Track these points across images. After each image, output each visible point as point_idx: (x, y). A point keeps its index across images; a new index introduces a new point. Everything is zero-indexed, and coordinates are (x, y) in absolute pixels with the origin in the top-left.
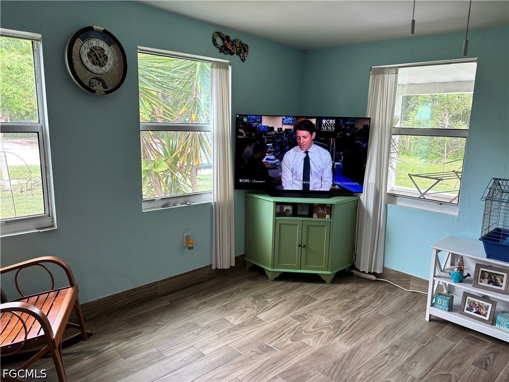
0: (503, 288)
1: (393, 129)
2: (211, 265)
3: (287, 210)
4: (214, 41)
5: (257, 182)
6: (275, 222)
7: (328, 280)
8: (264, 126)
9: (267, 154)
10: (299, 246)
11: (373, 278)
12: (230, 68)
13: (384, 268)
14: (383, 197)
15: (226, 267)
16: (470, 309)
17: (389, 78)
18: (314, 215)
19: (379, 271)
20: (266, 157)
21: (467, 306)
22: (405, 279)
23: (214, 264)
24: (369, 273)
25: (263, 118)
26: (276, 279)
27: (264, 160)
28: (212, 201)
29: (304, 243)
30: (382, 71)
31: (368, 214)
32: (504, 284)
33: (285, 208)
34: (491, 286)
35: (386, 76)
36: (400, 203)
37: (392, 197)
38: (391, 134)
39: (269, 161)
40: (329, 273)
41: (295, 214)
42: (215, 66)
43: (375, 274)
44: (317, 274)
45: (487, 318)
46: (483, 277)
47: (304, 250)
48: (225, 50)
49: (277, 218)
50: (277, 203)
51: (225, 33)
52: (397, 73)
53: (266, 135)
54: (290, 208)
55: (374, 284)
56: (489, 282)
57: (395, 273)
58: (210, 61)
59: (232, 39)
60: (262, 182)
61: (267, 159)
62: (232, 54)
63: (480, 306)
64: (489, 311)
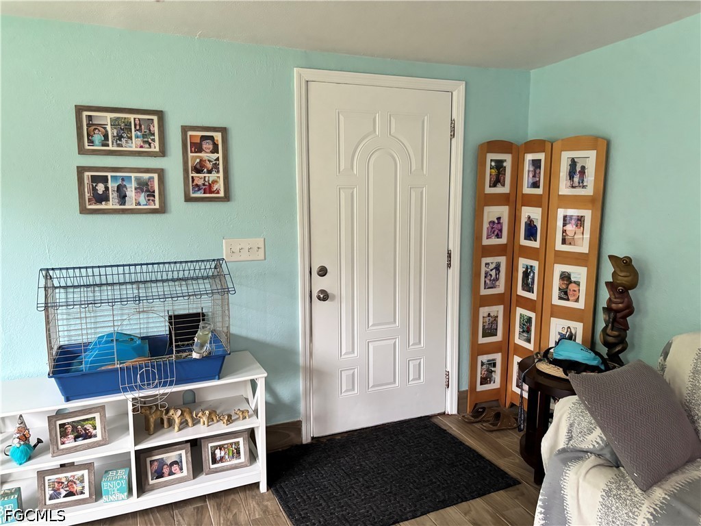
16: (54, 495)
64: (86, 484)
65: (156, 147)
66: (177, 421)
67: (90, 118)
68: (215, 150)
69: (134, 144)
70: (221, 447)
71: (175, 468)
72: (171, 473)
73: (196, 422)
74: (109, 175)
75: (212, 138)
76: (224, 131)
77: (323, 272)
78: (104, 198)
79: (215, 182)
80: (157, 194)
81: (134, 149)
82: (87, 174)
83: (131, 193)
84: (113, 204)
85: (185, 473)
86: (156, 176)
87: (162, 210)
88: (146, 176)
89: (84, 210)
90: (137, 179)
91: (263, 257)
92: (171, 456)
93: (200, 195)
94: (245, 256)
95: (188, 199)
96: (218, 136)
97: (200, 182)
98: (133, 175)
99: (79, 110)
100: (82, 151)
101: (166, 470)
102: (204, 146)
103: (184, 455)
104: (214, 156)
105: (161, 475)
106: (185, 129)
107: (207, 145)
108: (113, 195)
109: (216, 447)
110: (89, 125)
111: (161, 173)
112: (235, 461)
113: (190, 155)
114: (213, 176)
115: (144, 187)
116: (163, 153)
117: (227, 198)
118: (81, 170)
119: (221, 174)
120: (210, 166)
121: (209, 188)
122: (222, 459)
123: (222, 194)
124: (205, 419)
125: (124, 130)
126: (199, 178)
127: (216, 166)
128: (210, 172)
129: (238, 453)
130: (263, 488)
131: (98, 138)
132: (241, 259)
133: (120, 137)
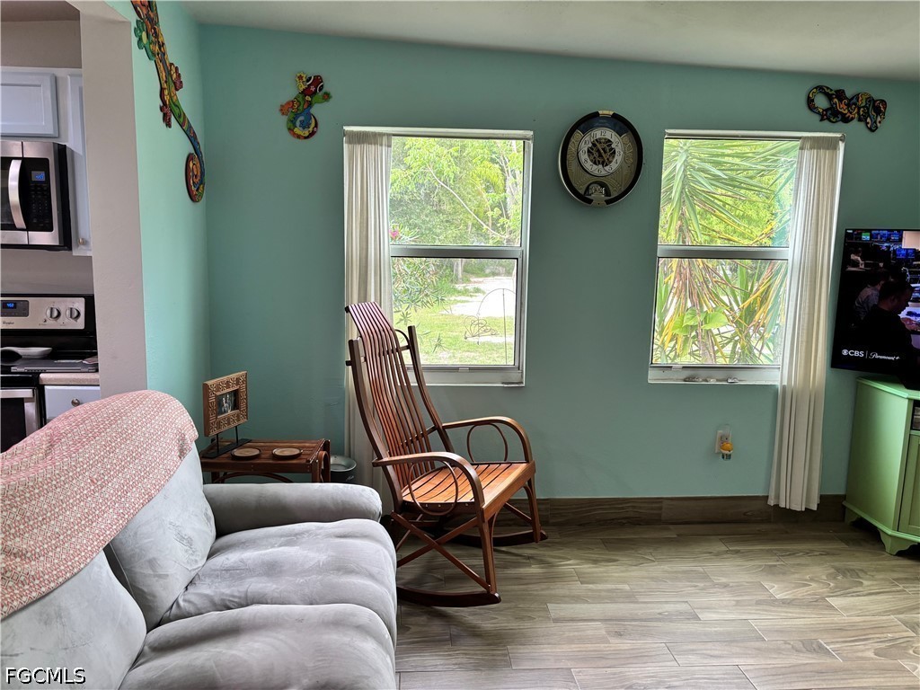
2: (767, 497)
4: (810, 103)
5: (881, 357)
6: (909, 440)
8: (907, 249)
9: (909, 303)
12: (842, 145)
15: (798, 505)
20: (907, 309)
23: (772, 495)
25: (906, 234)
26: (901, 554)
27: (903, 315)
28: (777, 383)
39: (913, 318)
42: (808, 145)
48: (832, 115)
49: (914, 432)
50: (917, 403)
51: (834, 86)
53: (909, 266)
58: (800, 138)
59: (849, 94)
60: (893, 359)
61: (910, 313)
62: (846, 120)
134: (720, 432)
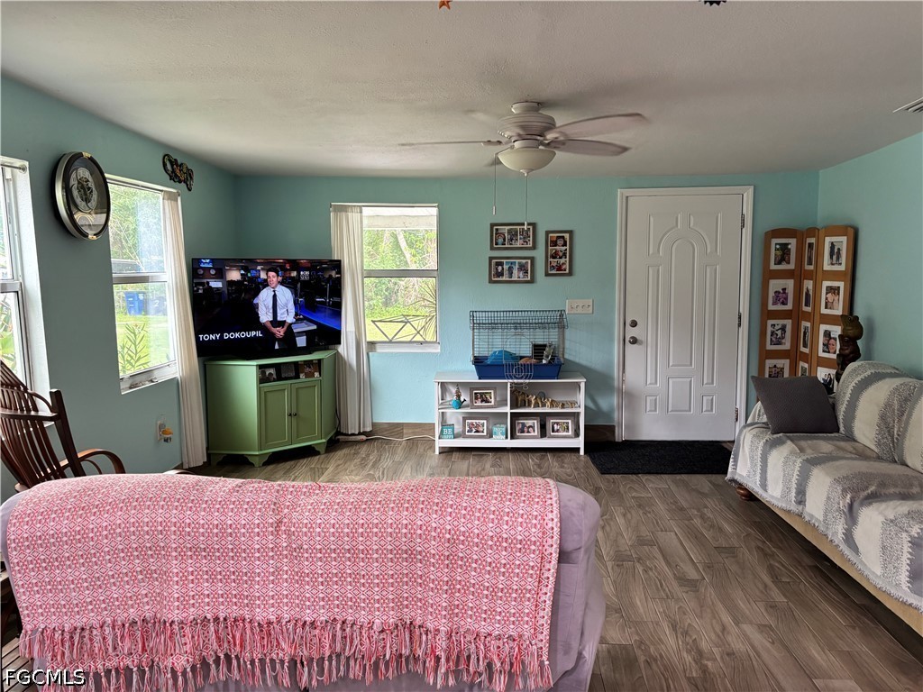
0: (492, 403)
1: (365, 272)
3: (270, 374)
4: (165, 165)
6: (259, 390)
7: (322, 450)
10: (290, 415)
11: (364, 437)
12: (179, 199)
13: (374, 425)
14: (364, 346)
16: (470, 431)
17: (353, 216)
18: (302, 376)
19: (368, 429)
21: (467, 428)
22: (397, 429)
23: (185, 460)
24: (360, 434)
26: (267, 463)
28: (178, 376)
29: (294, 411)
30: (344, 209)
31: (350, 366)
32: (493, 400)
33: (268, 372)
34: (484, 404)
35: (350, 214)
36: (379, 349)
37: (372, 344)
38: (363, 277)
40: (324, 441)
41: (279, 378)
42: (166, 197)
43: (364, 433)
44: (310, 446)
45: (485, 434)
46: (476, 398)
47: (294, 419)
48: (174, 177)
49: (262, 385)
50: (261, 367)
51: (174, 156)
52: (361, 212)
54: (272, 371)
55: (367, 443)
56: (482, 401)
57: (386, 426)
58: (162, 191)
59: (179, 162)
62: (180, 182)
63: (478, 425)
64: (485, 427)
65: (530, 244)
66: (533, 402)
67: (497, 230)
68: (565, 245)
69: (519, 244)
70: (558, 423)
71: (531, 429)
72: (528, 432)
73: (544, 405)
74: (505, 261)
75: (563, 237)
76: (571, 232)
77: (634, 324)
78: (501, 274)
79: (563, 264)
80: (529, 272)
81: (518, 246)
82: (494, 261)
83: (515, 272)
84: (505, 278)
85: (536, 433)
86: (529, 261)
87: (532, 281)
88: (524, 261)
89: (491, 281)
90: (519, 263)
91: (591, 311)
92: (529, 422)
93: (554, 272)
94: (580, 310)
95: (547, 275)
96: (567, 236)
97: (555, 264)
98: (517, 261)
99: (492, 225)
100: (492, 248)
101: (526, 429)
102: (558, 242)
103: (535, 423)
104: (564, 248)
105: (523, 432)
106: (547, 233)
107: (560, 242)
108: (506, 272)
109: (555, 423)
110: (496, 234)
111: (532, 259)
112: (565, 434)
113: (550, 248)
114: (562, 261)
115: (522, 268)
116: (534, 247)
117: (570, 274)
118: (491, 259)
119: (567, 259)
120: (561, 254)
121: (559, 268)
122: (558, 431)
123: (567, 271)
124: (548, 404)
125: (513, 235)
126: (554, 262)
127: (565, 254)
128: (560, 258)
129: (568, 429)
130: (582, 452)
131: (500, 240)
132: (578, 312)
133: (511, 240)
134: (159, 422)
